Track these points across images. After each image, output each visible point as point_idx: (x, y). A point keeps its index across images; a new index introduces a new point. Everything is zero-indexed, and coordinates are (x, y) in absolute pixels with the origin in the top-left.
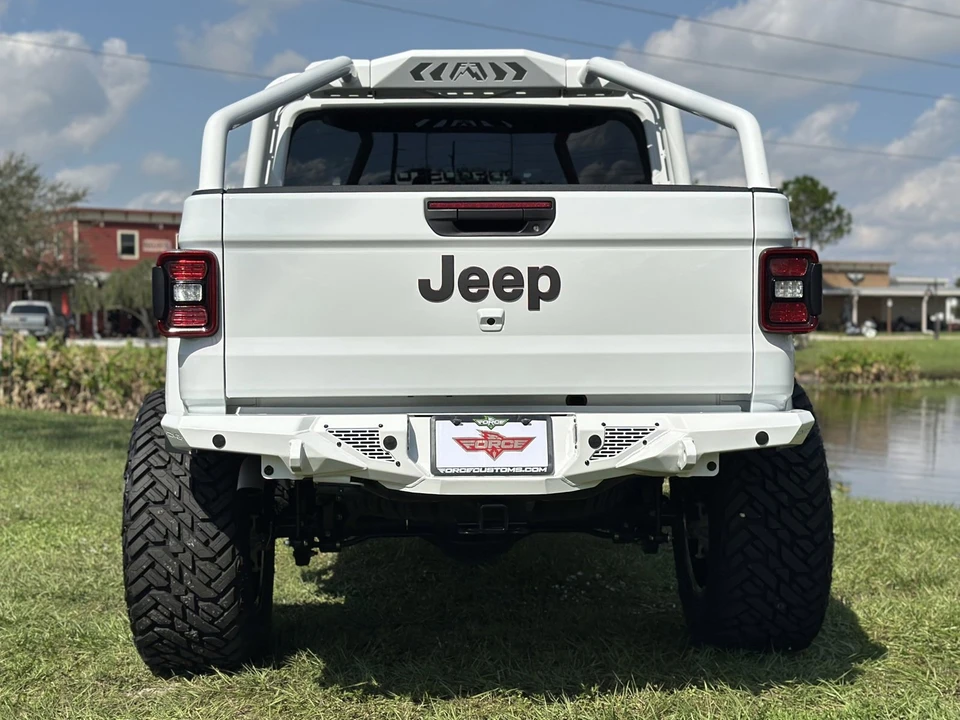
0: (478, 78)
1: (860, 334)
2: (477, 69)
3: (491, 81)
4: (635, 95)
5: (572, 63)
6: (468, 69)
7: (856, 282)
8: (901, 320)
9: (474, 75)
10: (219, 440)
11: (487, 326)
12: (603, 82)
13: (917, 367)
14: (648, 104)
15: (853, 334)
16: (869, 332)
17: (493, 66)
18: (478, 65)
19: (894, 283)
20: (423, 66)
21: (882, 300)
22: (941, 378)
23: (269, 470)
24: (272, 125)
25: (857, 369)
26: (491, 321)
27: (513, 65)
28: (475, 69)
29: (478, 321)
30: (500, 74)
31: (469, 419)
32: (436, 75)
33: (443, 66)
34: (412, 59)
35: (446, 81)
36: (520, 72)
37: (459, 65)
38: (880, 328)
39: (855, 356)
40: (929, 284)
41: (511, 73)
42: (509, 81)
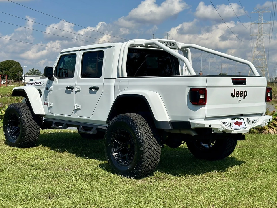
3: (169, 46)
6: (166, 44)
10: (210, 126)
11: (239, 102)
17: (170, 43)
18: (168, 43)
23: (213, 131)
26: (240, 101)
27: (173, 43)
28: (167, 44)
29: (237, 101)
31: (234, 119)
41: (172, 45)
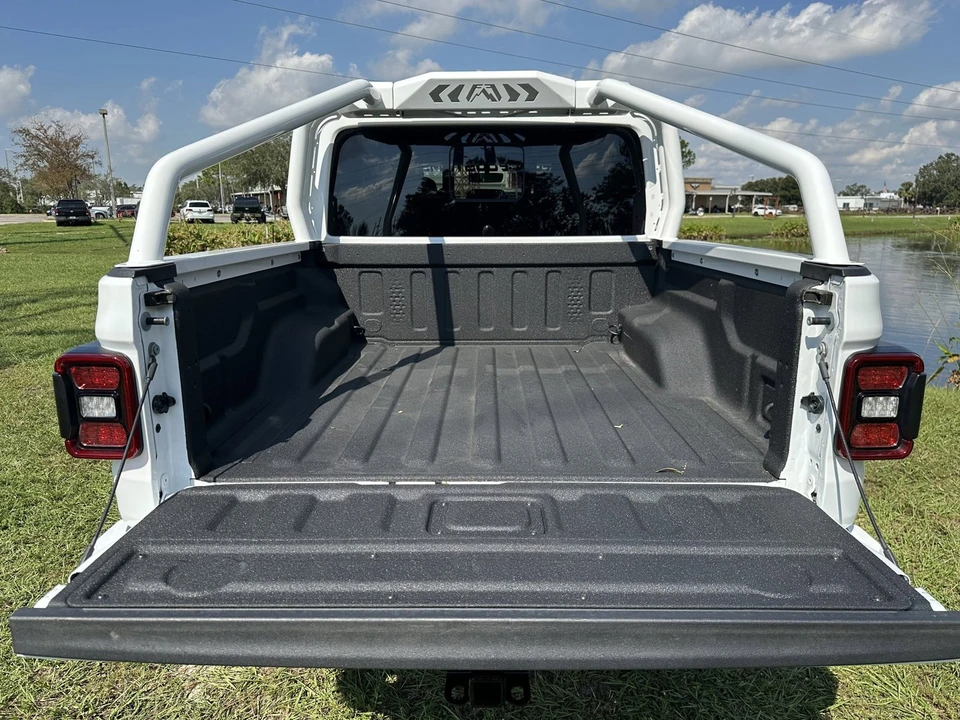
0: (493, 100)
1: (696, 214)
2: (491, 90)
3: (505, 102)
4: (636, 114)
5: (581, 84)
7: (695, 188)
8: (715, 207)
9: (489, 96)
12: (610, 103)
13: (724, 233)
14: (647, 122)
15: (692, 215)
16: (700, 213)
17: (507, 87)
19: (713, 189)
20: (442, 88)
21: (707, 197)
22: (735, 238)
24: (311, 144)
25: (695, 234)
27: (526, 87)
30: (514, 96)
32: (454, 96)
33: (460, 88)
34: (431, 81)
35: (463, 103)
36: (533, 94)
37: (474, 87)
38: (706, 211)
39: (695, 228)
40: (732, 189)
42: (521, 102)
